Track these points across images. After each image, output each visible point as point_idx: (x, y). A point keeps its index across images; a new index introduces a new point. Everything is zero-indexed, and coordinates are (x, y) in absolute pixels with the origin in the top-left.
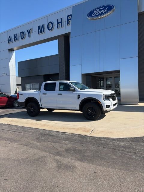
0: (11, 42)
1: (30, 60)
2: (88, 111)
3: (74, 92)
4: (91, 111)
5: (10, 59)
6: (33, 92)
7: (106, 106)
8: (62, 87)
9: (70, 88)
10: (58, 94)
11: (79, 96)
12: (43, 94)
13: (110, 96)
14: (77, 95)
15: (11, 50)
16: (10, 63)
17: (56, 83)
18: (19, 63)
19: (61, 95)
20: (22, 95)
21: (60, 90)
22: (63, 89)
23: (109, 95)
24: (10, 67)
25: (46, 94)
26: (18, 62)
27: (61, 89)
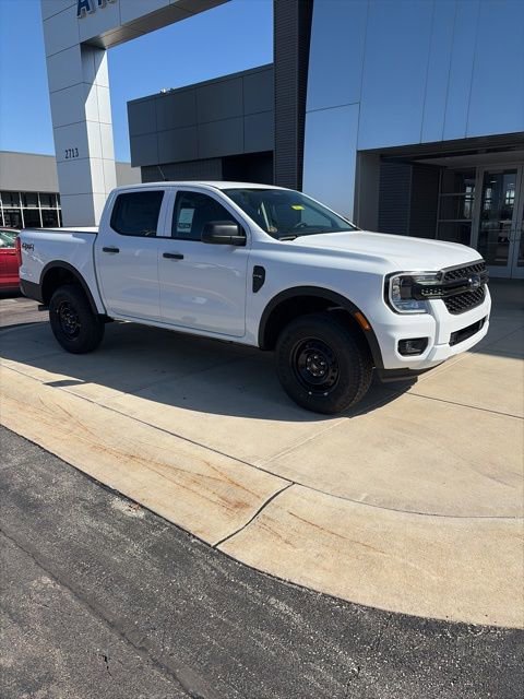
0: (88, 9)
1: (173, 93)
2: (300, 362)
3: (240, 250)
4: (317, 362)
5: (86, 85)
6: (69, 237)
7: (402, 343)
8: (187, 216)
9: (212, 227)
10: (166, 255)
11: (257, 278)
12: (105, 249)
13: (433, 287)
14: (251, 271)
15: (92, 47)
16: (89, 106)
17: (162, 192)
18: (131, 105)
19: (180, 261)
20: (30, 247)
21: (175, 236)
22: (188, 230)
23: (428, 278)
24: (88, 123)
25: (118, 251)
26: (128, 103)
27: (184, 225)
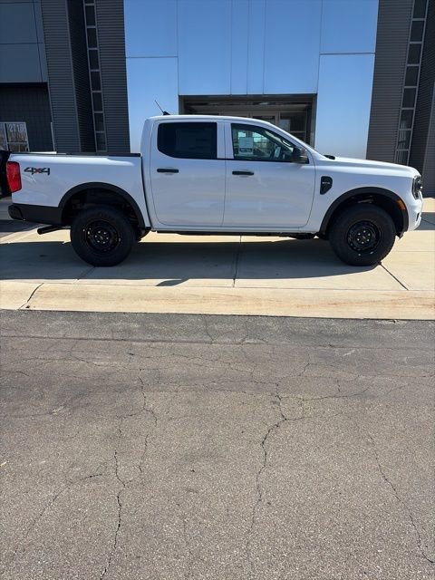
3: (304, 167)
4: (366, 235)
10: (234, 173)
11: (326, 184)
12: (159, 171)
14: (319, 180)
20: (41, 171)
21: (238, 157)
25: (177, 171)
27: (246, 150)
